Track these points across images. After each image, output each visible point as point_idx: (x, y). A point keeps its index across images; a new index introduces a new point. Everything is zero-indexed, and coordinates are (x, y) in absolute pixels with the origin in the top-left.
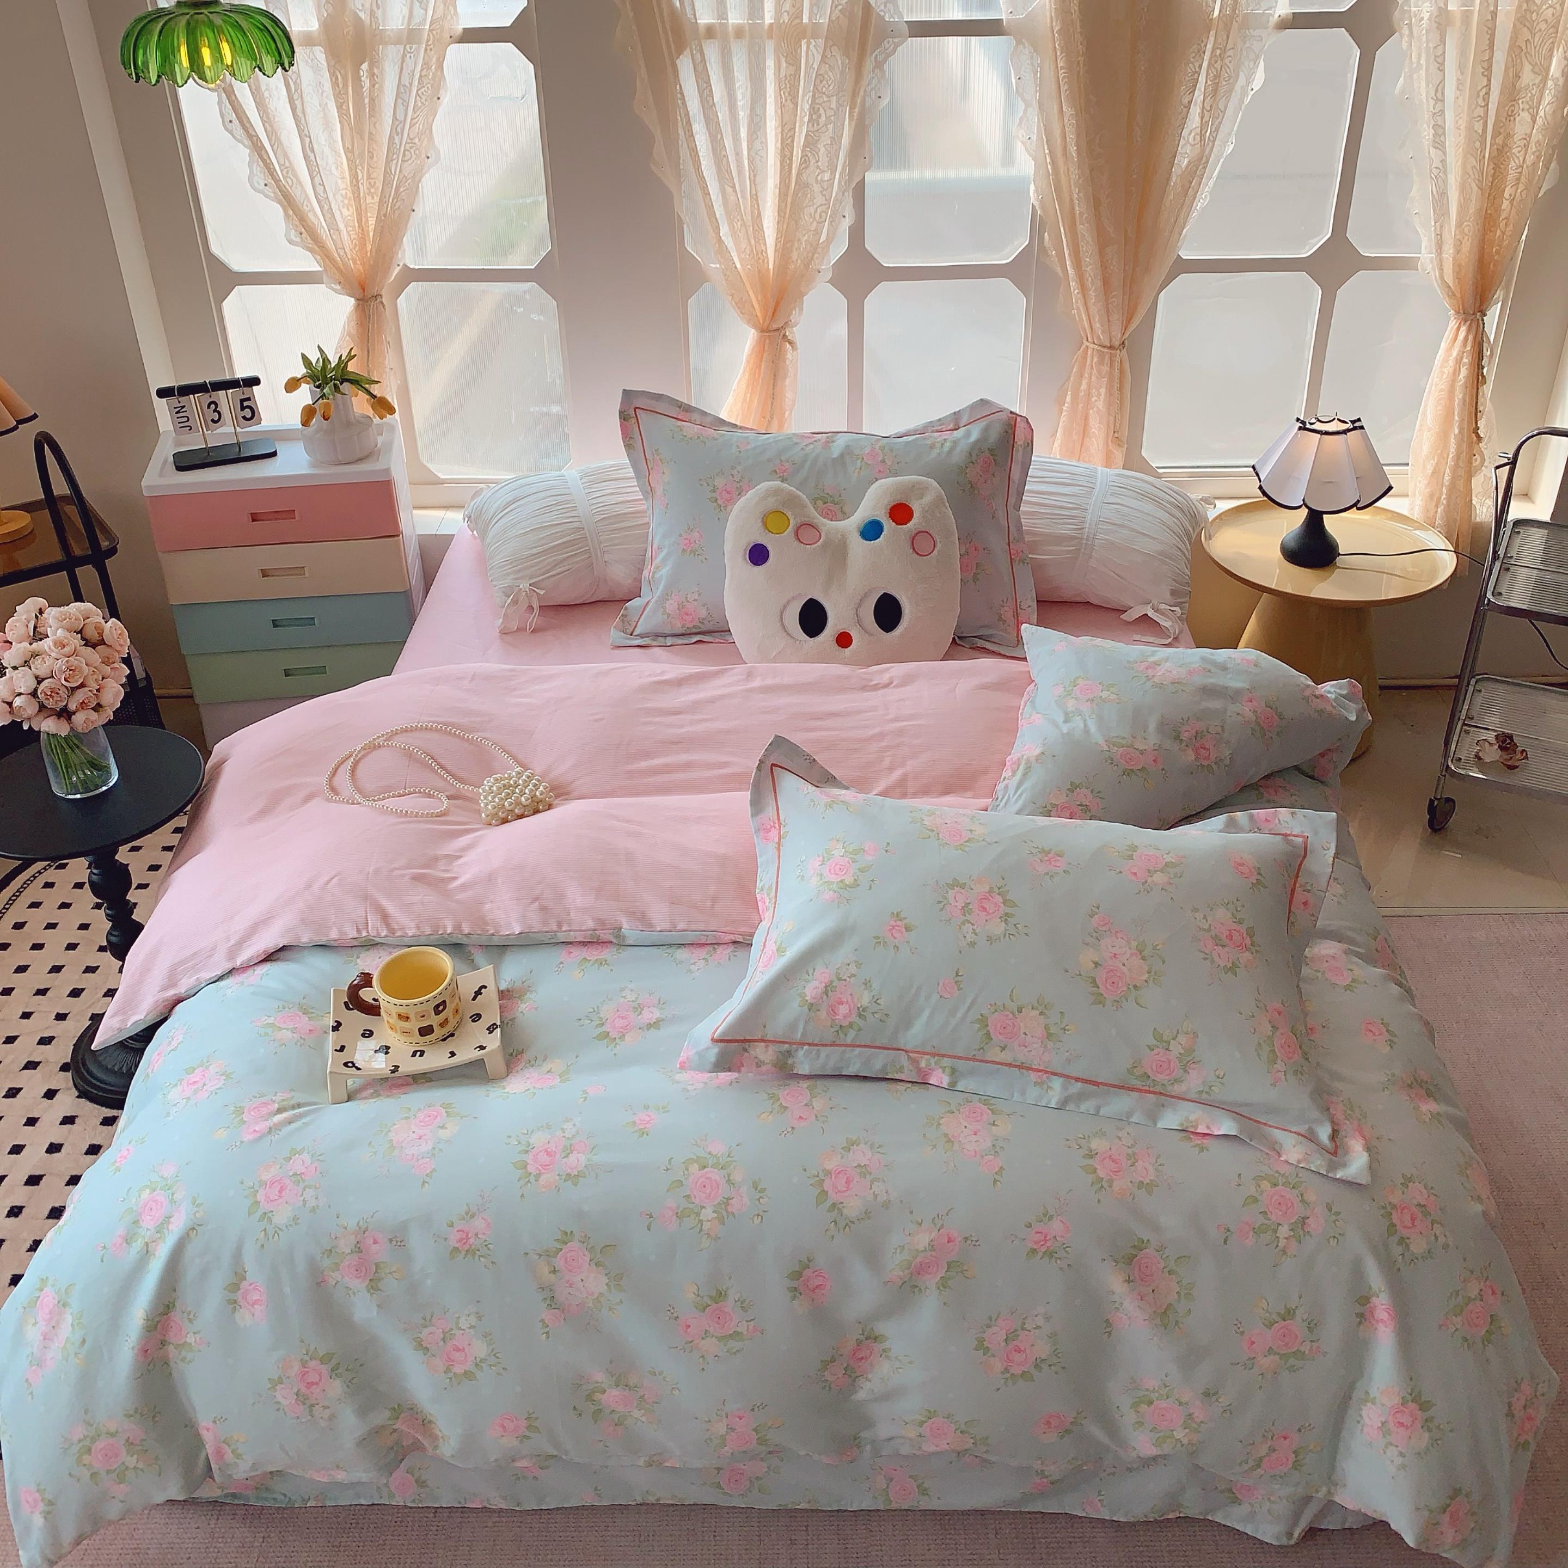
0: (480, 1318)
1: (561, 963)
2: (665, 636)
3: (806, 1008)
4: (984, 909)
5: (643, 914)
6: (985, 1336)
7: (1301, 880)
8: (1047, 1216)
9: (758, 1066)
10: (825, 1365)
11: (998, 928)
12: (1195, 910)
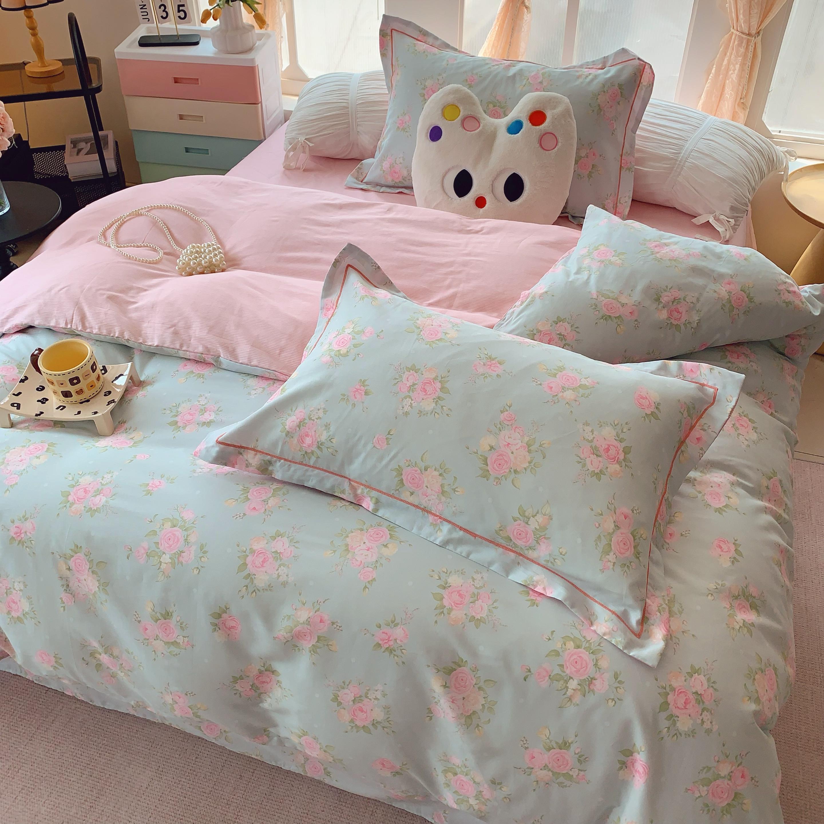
0: (25, 586)
1: (178, 371)
2: (382, 186)
3: (284, 434)
4: (425, 390)
5: (234, 350)
6: (339, 693)
7: (702, 421)
8: (393, 623)
9: (247, 466)
10: (235, 680)
11: (428, 405)
12: (587, 424)
